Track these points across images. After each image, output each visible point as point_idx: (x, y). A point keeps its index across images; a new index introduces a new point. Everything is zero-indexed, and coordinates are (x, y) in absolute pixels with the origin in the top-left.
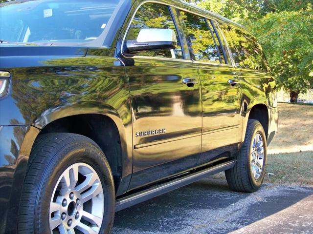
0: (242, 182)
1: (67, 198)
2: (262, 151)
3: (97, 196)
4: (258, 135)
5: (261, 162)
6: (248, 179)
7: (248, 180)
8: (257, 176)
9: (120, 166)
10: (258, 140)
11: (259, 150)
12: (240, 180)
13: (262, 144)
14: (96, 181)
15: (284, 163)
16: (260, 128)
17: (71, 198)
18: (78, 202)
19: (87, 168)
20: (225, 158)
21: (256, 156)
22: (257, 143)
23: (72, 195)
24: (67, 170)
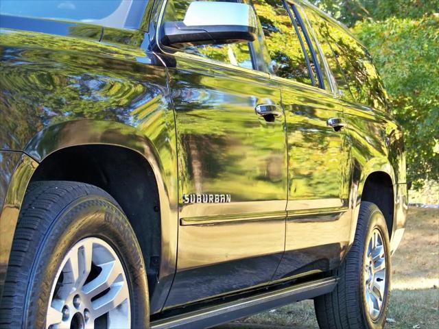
1: (70, 304)
2: (383, 266)
3: (119, 307)
4: (377, 232)
5: (381, 287)
6: (360, 315)
7: (360, 320)
8: (374, 313)
10: (377, 243)
11: (377, 262)
13: (382, 253)
14: (119, 278)
15: (412, 301)
16: (380, 220)
17: (76, 305)
18: (87, 315)
19: (106, 249)
20: (319, 271)
21: (371, 274)
22: (375, 247)
23: (78, 301)
24: (75, 249)
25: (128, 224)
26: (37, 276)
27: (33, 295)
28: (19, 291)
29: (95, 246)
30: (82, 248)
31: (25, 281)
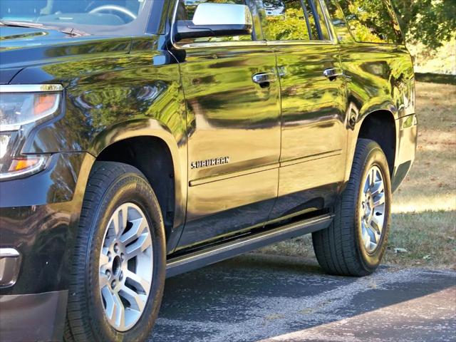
0: (343, 255)
1: (112, 250)
2: (382, 200)
3: (145, 251)
4: (376, 169)
5: (380, 220)
7: (355, 253)
8: (371, 246)
9: (170, 210)
10: (376, 178)
11: (375, 197)
12: (339, 252)
13: (382, 187)
14: (145, 231)
16: (379, 156)
17: (115, 251)
18: (123, 257)
19: (137, 211)
20: (314, 209)
21: (370, 209)
22: (372, 183)
23: (117, 247)
24: (116, 212)
25: (151, 191)
26: (94, 233)
27: (92, 246)
28: (83, 243)
29: (130, 208)
30: (121, 211)
31: (87, 237)
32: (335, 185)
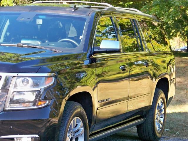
0: (148, 134)
1: (70, 134)
2: (163, 112)
3: (82, 135)
4: (161, 100)
5: (162, 120)
8: (159, 130)
9: (90, 119)
10: (161, 103)
11: (161, 111)
12: (147, 132)
13: (163, 107)
14: (82, 127)
17: (71, 135)
18: (74, 137)
19: (79, 119)
21: (158, 115)
22: (160, 106)
23: (72, 133)
24: (73, 120)
25: (85, 112)
26: (65, 129)
27: (64, 133)
28: (61, 133)
29: (77, 119)
30: (74, 120)
31: (62, 130)
32: (147, 107)
